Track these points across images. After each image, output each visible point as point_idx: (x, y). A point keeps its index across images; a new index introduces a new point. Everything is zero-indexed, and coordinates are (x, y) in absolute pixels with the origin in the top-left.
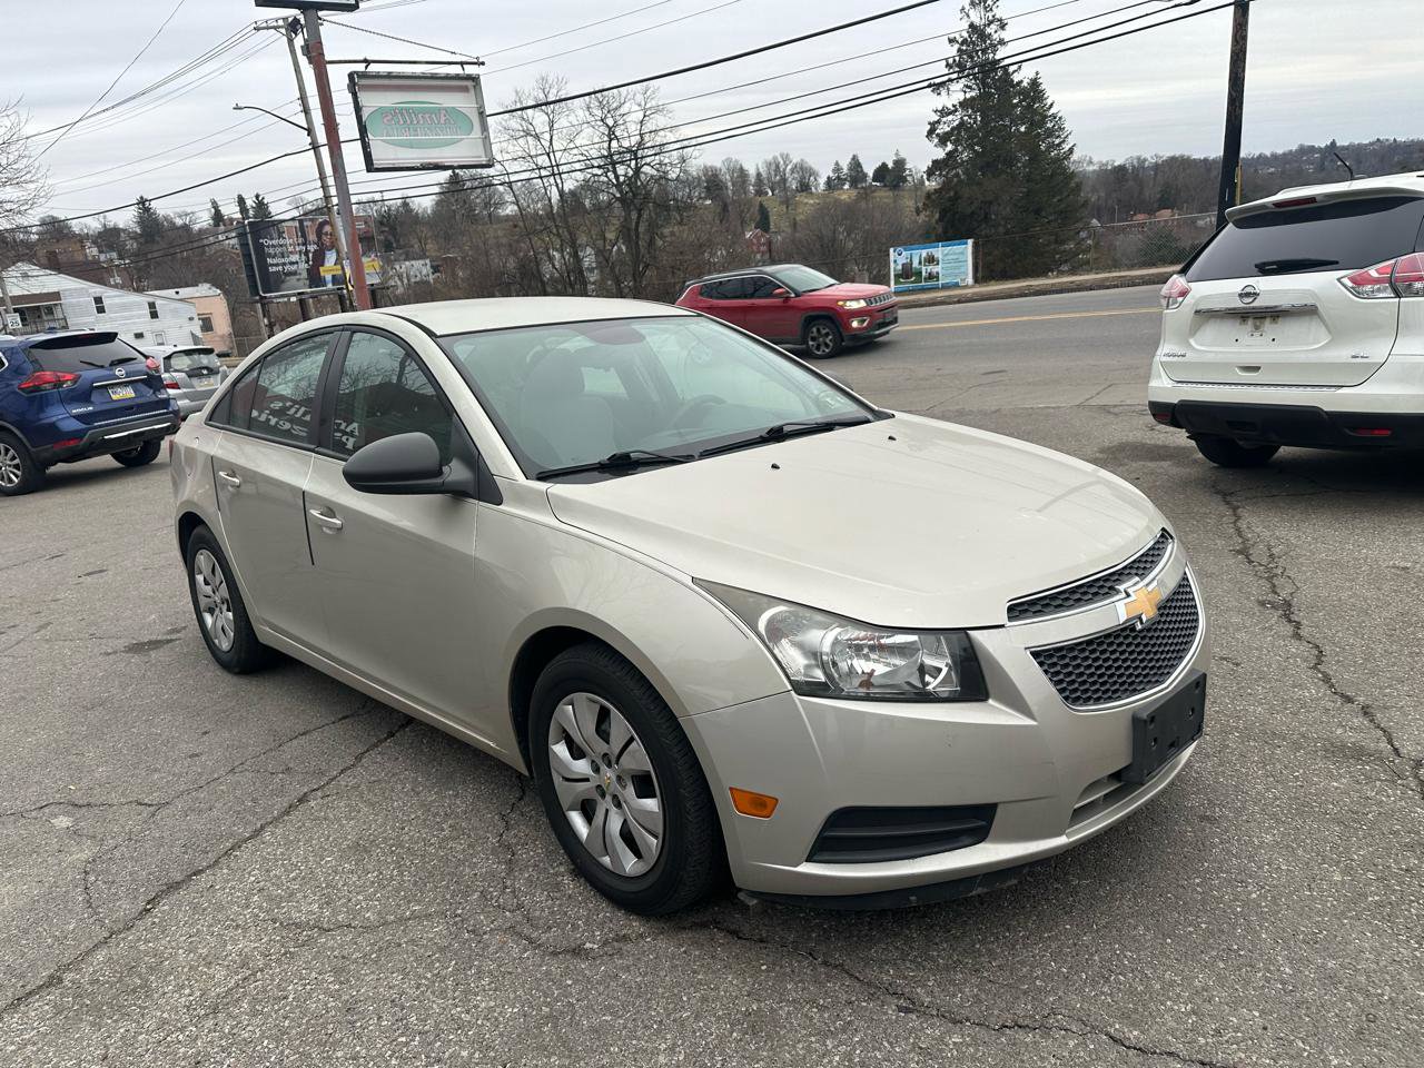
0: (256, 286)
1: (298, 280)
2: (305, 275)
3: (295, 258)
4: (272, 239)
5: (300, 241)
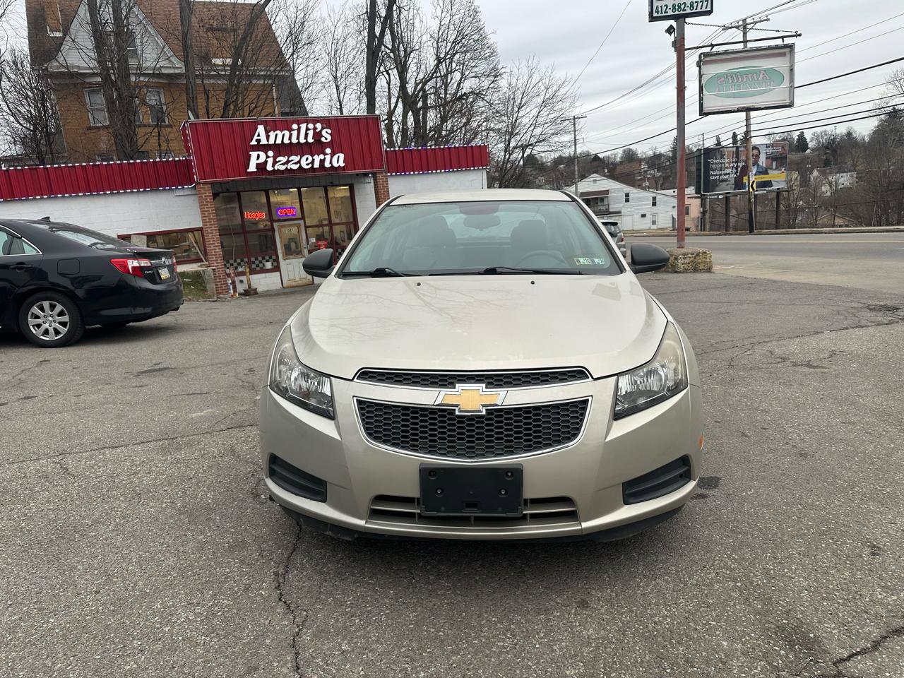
0: (700, 188)
1: (728, 184)
2: (733, 181)
3: (728, 171)
4: (716, 159)
5: (734, 160)
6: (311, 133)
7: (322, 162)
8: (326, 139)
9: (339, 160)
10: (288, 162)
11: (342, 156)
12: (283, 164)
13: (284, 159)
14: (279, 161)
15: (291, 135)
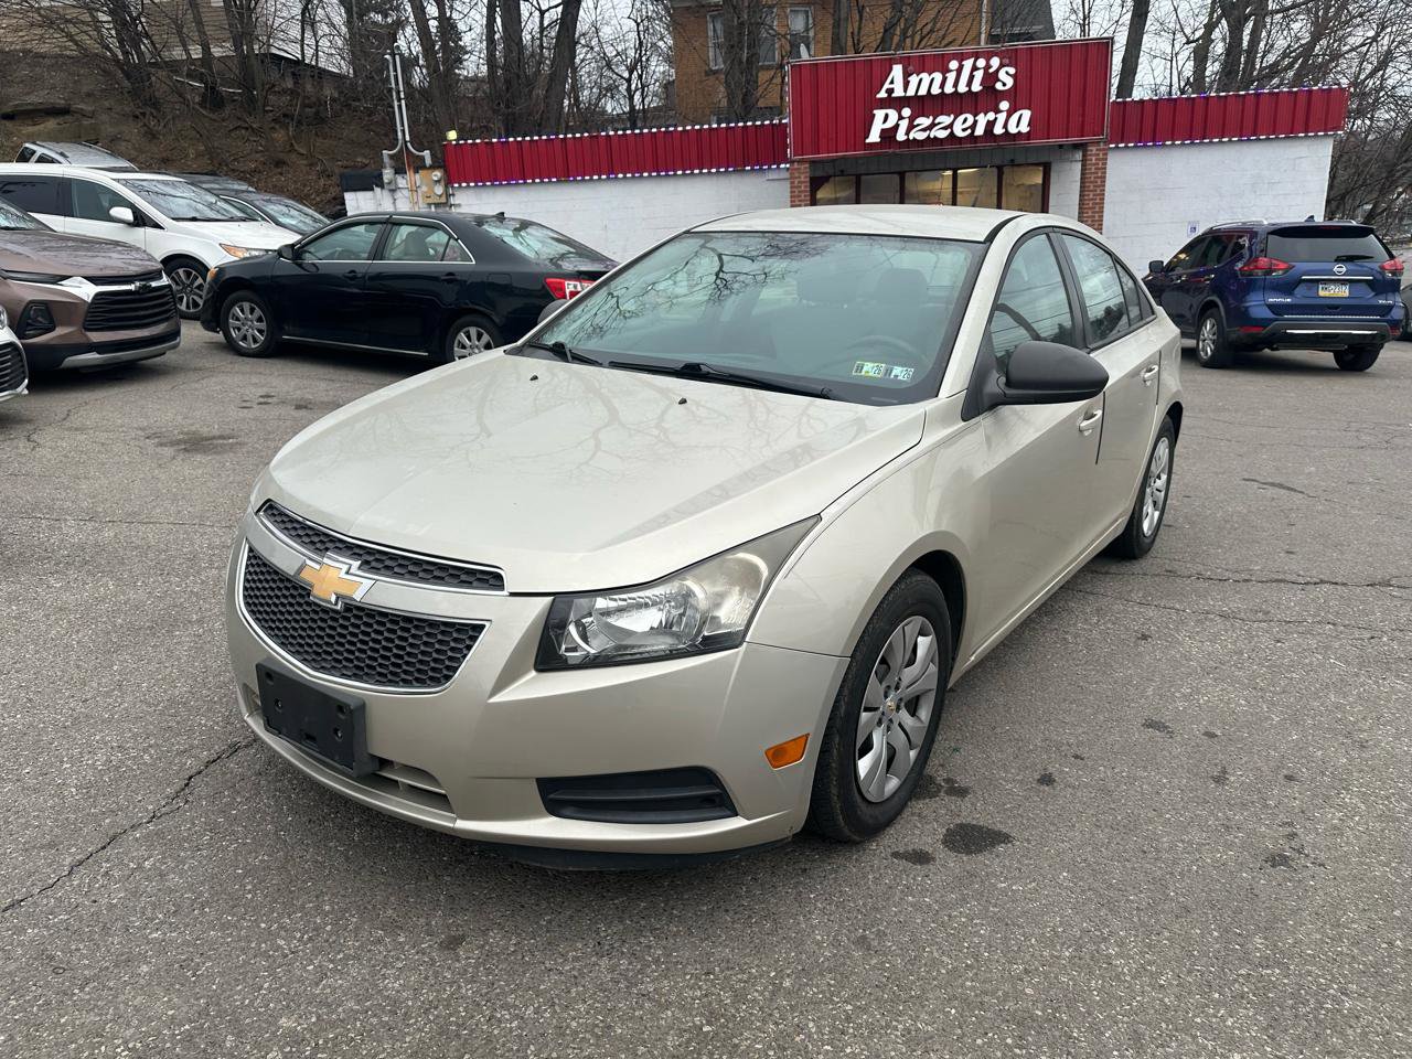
6: (979, 75)
7: (990, 125)
8: (1004, 85)
9: (1021, 122)
10: (933, 125)
11: (1027, 114)
12: (924, 130)
13: (924, 121)
14: (918, 125)
15: (944, 80)
